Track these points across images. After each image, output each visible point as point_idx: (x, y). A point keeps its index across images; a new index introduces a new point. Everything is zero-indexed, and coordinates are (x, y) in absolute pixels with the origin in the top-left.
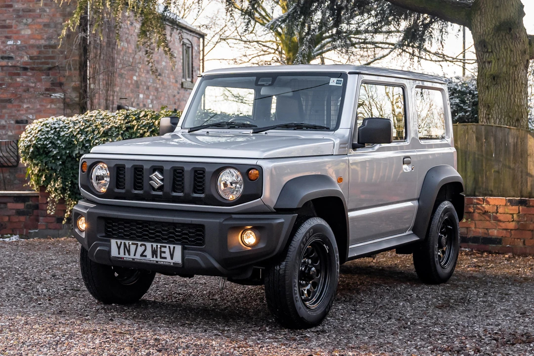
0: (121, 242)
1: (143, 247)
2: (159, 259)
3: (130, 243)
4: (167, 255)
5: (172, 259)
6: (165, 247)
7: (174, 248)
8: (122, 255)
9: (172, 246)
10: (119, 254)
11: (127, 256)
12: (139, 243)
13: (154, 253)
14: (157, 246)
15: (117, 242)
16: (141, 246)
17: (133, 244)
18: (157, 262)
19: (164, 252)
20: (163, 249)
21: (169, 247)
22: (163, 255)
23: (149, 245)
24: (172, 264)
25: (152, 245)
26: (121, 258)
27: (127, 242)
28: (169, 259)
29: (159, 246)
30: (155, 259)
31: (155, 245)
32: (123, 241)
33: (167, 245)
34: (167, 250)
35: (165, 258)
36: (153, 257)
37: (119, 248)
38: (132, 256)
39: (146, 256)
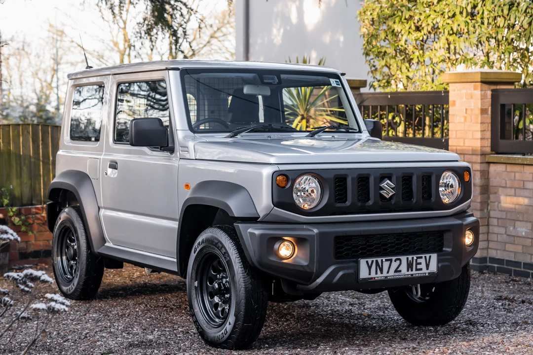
0: (373, 261)
1: (398, 262)
2: (414, 272)
3: (384, 260)
4: (423, 266)
5: (427, 269)
6: (421, 257)
7: (430, 257)
8: (373, 275)
9: (428, 256)
10: (370, 274)
11: (379, 274)
12: (394, 258)
13: (410, 266)
14: (413, 258)
15: (367, 262)
16: (395, 261)
17: (386, 260)
18: (412, 275)
19: (420, 264)
20: (419, 261)
21: (425, 257)
22: (419, 267)
23: (404, 259)
24: (427, 275)
25: (408, 258)
26: (372, 278)
27: (379, 260)
28: (424, 270)
29: (415, 258)
30: (410, 272)
31: (410, 257)
32: (374, 260)
33: (423, 256)
34: (422, 261)
35: (421, 269)
36: (408, 271)
37: (370, 268)
38: (385, 274)
39: (400, 271)
